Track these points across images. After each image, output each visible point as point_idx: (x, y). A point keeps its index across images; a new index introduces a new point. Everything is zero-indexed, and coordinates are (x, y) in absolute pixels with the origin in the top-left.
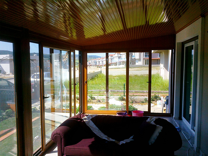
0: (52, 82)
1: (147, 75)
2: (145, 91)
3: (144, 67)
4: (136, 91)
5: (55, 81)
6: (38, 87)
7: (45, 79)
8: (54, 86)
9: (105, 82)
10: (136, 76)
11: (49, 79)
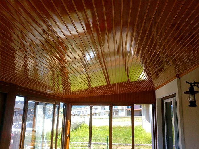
0: (33, 133)
1: (130, 126)
2: (128, 144)
3: (127, 118)
4: (120, 144)
5: (36, 131)
6: (18, 138)
7: (27, 129)
8: (35, 137)
9: (88, 133)
10: (119, 127)
11: (31, 129)
